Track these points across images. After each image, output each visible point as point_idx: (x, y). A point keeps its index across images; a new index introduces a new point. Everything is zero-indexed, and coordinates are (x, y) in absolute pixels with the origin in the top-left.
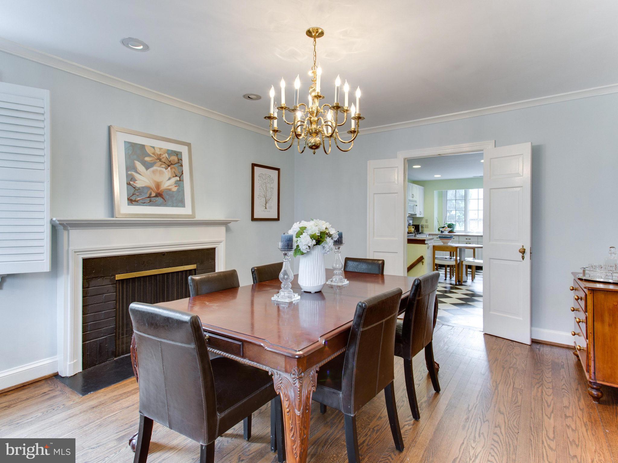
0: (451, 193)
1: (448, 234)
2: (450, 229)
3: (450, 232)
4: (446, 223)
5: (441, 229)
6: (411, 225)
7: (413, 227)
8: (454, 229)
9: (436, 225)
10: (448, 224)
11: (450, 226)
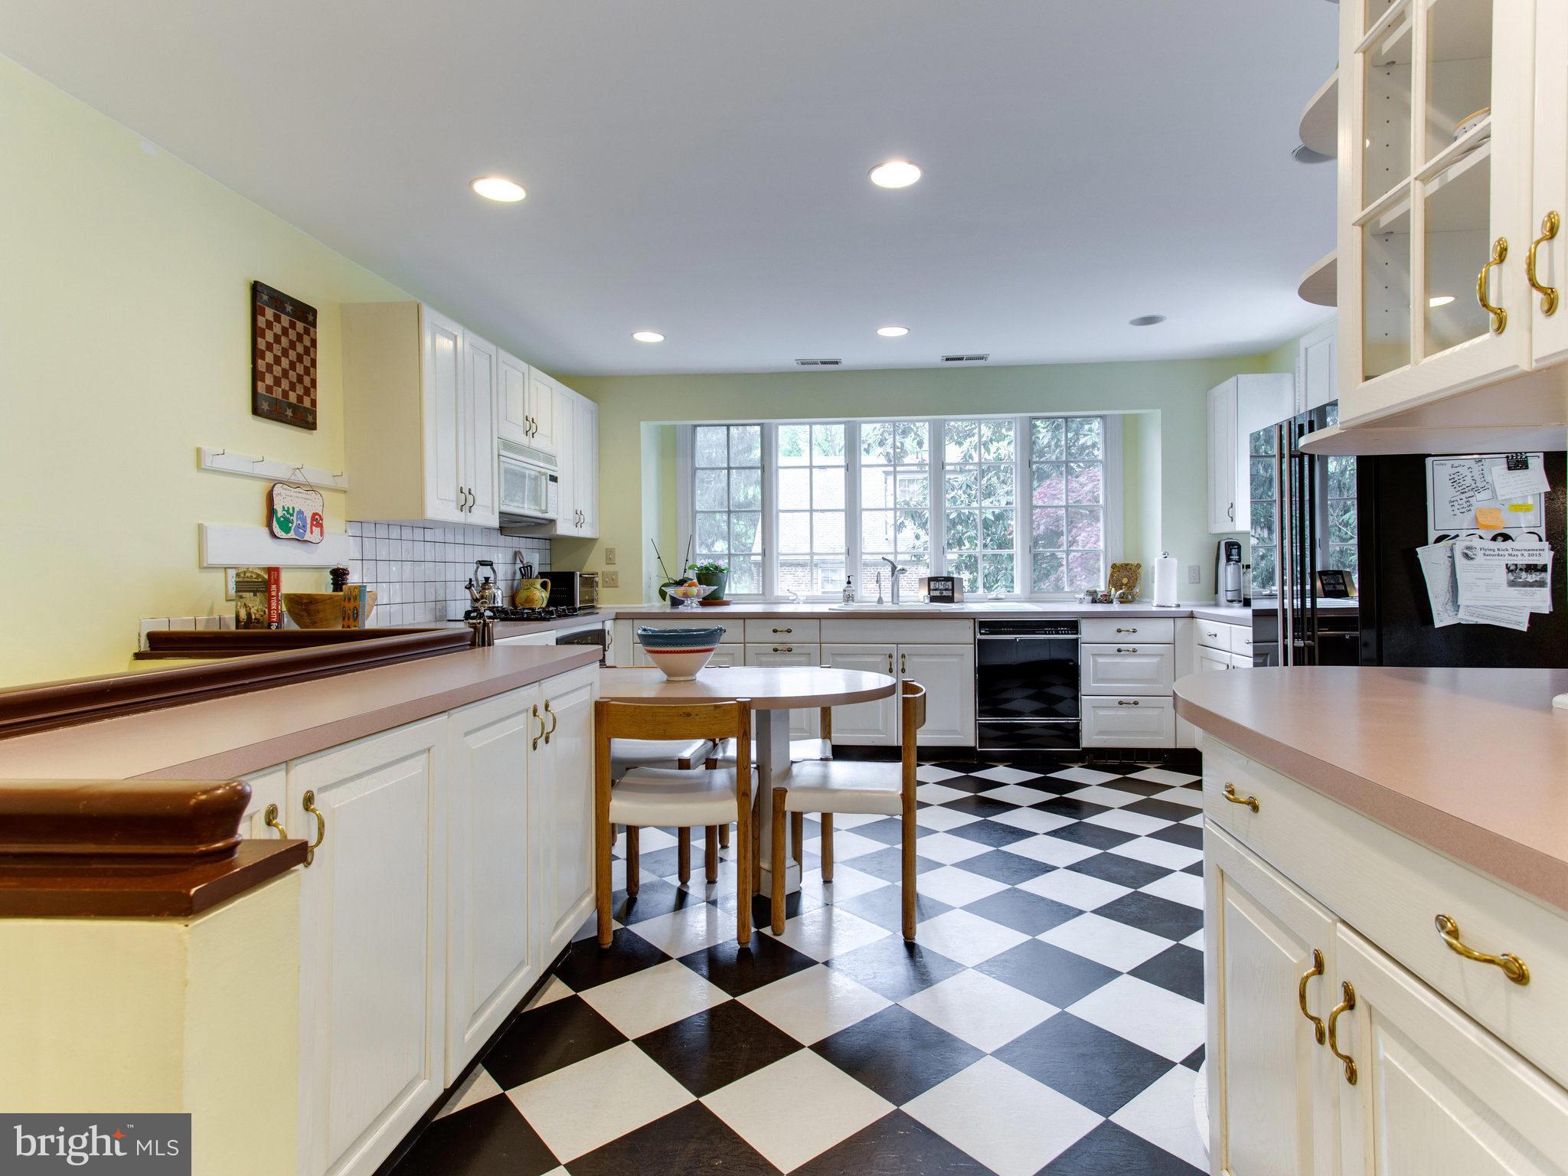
0: (710, 442)
1: (700, 610)
2: (709, 589)
3: (707, 601)
4: (690, 563)
5: (672, 590)
6: (536, 573)
7: (544, 585)
8: (722, 588)
9: (651, 573)
10: (701, 569)
11: (710, 576)
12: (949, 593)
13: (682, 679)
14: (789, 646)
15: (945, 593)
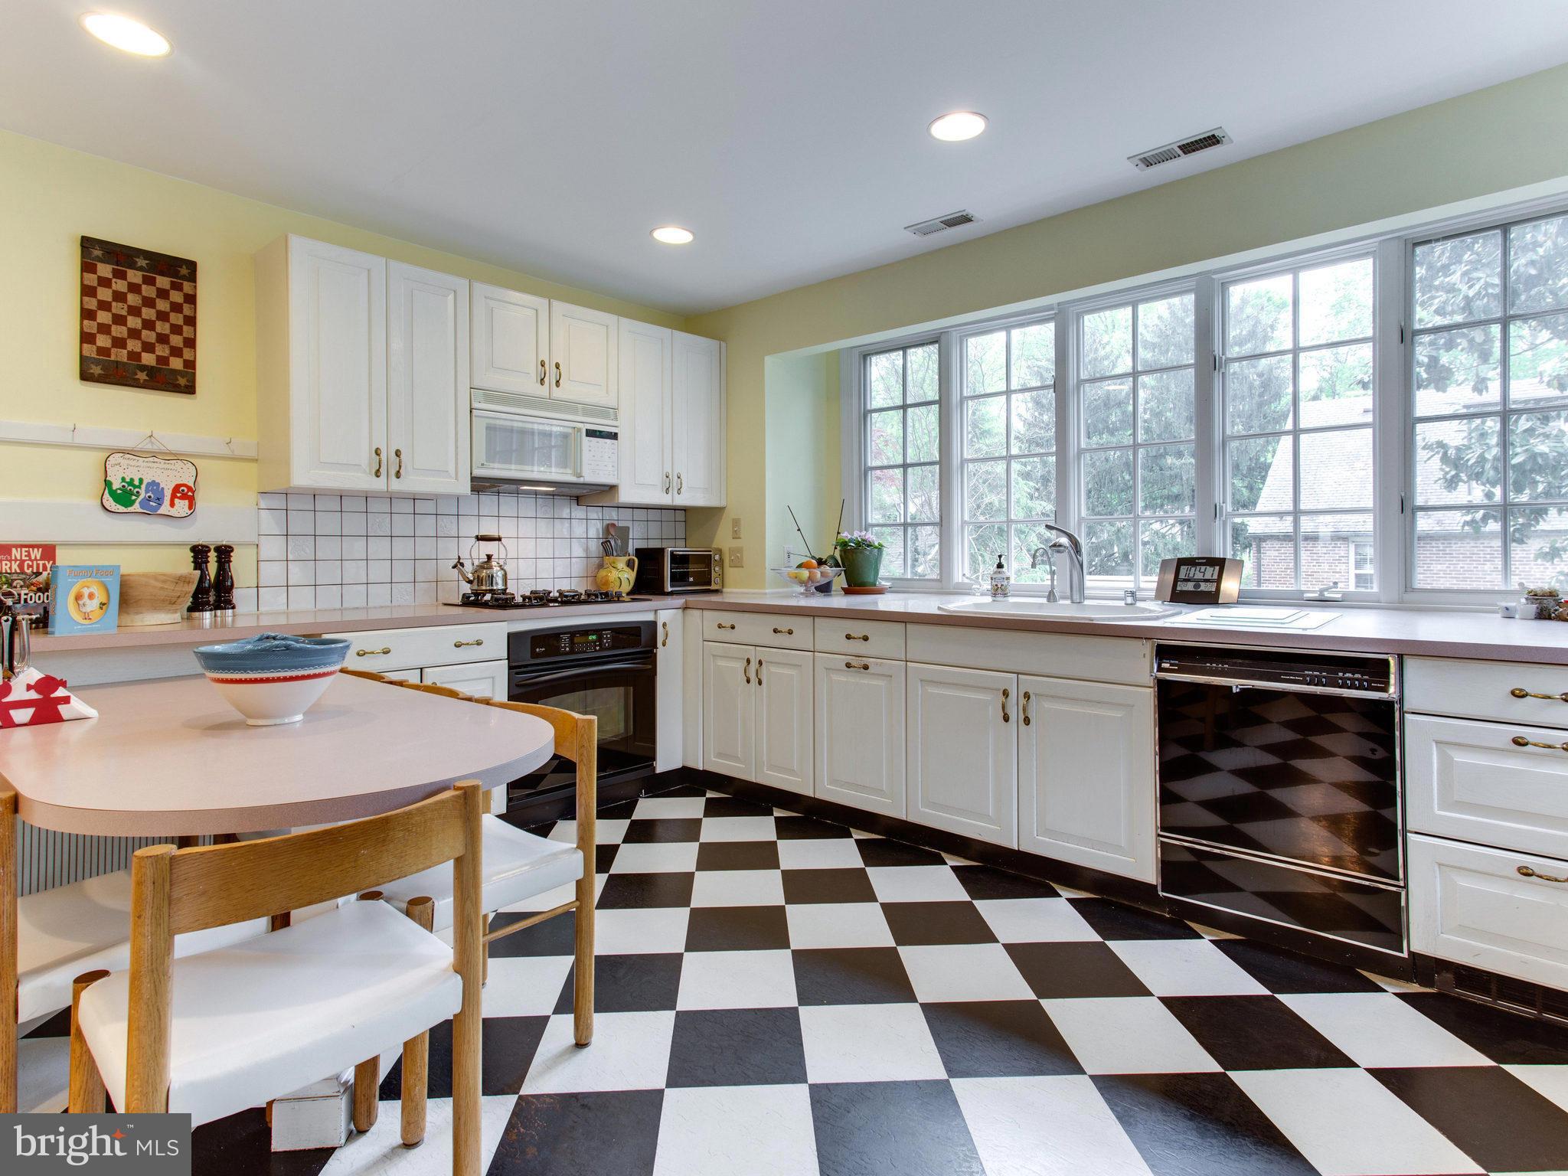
7: (630, 564)
12: (1212, 588)
13: (260, 722)
14: (866, 661)
15: (1203, 587)
